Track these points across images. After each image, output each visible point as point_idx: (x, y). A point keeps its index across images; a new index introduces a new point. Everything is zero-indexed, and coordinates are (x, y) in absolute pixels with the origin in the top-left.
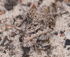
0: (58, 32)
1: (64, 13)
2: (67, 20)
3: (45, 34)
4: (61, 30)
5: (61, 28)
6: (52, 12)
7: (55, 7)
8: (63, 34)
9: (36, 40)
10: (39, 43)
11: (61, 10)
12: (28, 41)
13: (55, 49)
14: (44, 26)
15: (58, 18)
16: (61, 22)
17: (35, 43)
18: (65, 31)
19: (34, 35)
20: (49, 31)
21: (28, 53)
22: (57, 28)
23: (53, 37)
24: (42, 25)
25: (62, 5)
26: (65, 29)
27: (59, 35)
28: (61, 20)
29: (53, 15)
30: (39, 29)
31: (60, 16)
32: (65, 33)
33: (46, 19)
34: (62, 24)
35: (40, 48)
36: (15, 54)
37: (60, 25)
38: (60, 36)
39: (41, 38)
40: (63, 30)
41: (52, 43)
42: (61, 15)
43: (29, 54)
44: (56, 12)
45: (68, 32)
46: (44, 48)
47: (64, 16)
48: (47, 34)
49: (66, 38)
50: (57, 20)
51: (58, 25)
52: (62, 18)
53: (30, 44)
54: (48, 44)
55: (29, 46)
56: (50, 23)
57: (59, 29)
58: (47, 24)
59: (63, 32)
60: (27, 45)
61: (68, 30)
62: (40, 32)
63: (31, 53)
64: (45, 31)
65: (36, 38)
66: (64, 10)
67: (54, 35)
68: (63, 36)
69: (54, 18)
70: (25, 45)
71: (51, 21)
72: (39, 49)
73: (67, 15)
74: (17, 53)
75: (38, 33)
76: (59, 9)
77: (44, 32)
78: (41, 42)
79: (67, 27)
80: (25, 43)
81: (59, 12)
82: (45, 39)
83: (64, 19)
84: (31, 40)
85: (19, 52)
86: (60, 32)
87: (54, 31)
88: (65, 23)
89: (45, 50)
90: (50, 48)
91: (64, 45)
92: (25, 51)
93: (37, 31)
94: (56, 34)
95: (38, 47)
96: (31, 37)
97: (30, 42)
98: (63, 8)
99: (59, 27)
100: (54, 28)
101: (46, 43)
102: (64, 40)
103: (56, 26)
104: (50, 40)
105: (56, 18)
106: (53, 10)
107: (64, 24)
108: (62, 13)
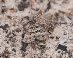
0: (54, 37)
1: (63, 23)
2: (64, 29)
3: (43, 36)
4: (57, 36)
5: (57, 34)
6: (54, 20)
7: (57, 17)
8: (58, 40)
9: (34, 38)
10: (36, 42)
11: (62, 20)
12: (27, 38)
13: (48, 50)
14: (44, 29)
15: (57, 26)
16: (59, 30)
17: (33, 41)
18: (60, 37)
19: (34, 34)
20: (47, 34)
21: (26, 47)
22: (54, 33)
23: (49, 40)
24: (42, 28)
25: (63, 16)
26: (61, 36)
27: (55, 39)
28: (60, 28)
29: (54, 23)
30: (39, 30)
31: (59, 25)
32: (60, 39)
33: (47, 24)
34: (59, 32)
35: (37, 46)
36: (15, 46)
37: (57, 31)
38: (55, 41)
39: (39, 38)
40: (59, 36)
41: (47, 45)
42: (61, 24)
43: (27, 49)
44: (57, 21)
45: (62, 39)
46: (40, 47)
47: (63, 25)
48: (45, 36)
49: (59, 43)
50: (56, 27)
51: (56, 31)
52: (61, 26)
53: (28, 41)
54: (43, 45)
55: (27, 42)
56: (49, 28)
57: (56, 35)
58: (46, 28)
59: (58, 37)
60: (26, 41)
61: (62, 37)
62: (39, 33)
63: (28, 48)
64: (44, 33)
65: (35, 37)
66: (64, 21)
67: (50, 39)
68: (57, 41)
69: (53, 25)
70: (24, 41)
71: (51, 27)
72: (35, 47)
73: (65, 25)
74: (18, 45)
75: (37, 34)
76: (60, 19)
77: (42, 34)
78: (38, 41)
79: (62, 35)
80: (25, 39)
81: (59, 21)
82: (42, 40)
83: (62, 28)
84: (30, 38)
85: (19, 46)
86: (56, 37)
87: (51, 35)
88: (62, 31)
89: (40, 49)
90: (44, 48)
91: (56, 48)
92: (23, 46)
93: (37, 32)
94: (52, 38)
95: (35, 45)
96: (31, 36)
97: (29, 39)
98: (63, 19)
99: (56, 33)
100: (52, 33)
101: (42, 43)
102: (58, 44)
103: (54, 31)
104: (46, 41)
105: (55, 26)
106: (55, 18)
107: (60, 32)
108: (61, 23)
